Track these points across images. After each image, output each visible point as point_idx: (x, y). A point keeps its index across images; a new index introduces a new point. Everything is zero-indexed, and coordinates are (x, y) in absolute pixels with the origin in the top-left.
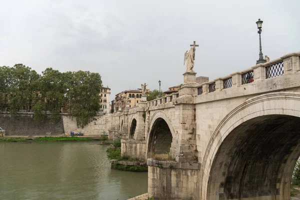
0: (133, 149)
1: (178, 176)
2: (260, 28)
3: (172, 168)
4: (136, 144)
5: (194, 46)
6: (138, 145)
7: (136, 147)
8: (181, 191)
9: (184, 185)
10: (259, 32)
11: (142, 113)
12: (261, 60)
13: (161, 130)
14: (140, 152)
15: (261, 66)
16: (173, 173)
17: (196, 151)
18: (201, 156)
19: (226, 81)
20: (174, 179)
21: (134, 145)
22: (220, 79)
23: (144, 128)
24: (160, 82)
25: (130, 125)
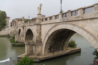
0: (20, 39)
1: (35, 47)
2: (61, 2)
3: (33, 45)
4: (21, 37)
5: (41, 5)
6: (22, 38)
7: (21, 38)
8: (36, 52)
9: (37, 50)
10: (61, 3)
11: (23, 27)
12: (61, 12)
13: (29, 33)
14: (22, 40)
15: (61, 14)
16: (34, 46)
17: (41, 39)
18: (43, 41)
19: (51, 18)
20: (34, 48)
21: (20, 38)
22: (49, 17)
23: (23, 32)
24: (29, 16)
25: (18, 31)
